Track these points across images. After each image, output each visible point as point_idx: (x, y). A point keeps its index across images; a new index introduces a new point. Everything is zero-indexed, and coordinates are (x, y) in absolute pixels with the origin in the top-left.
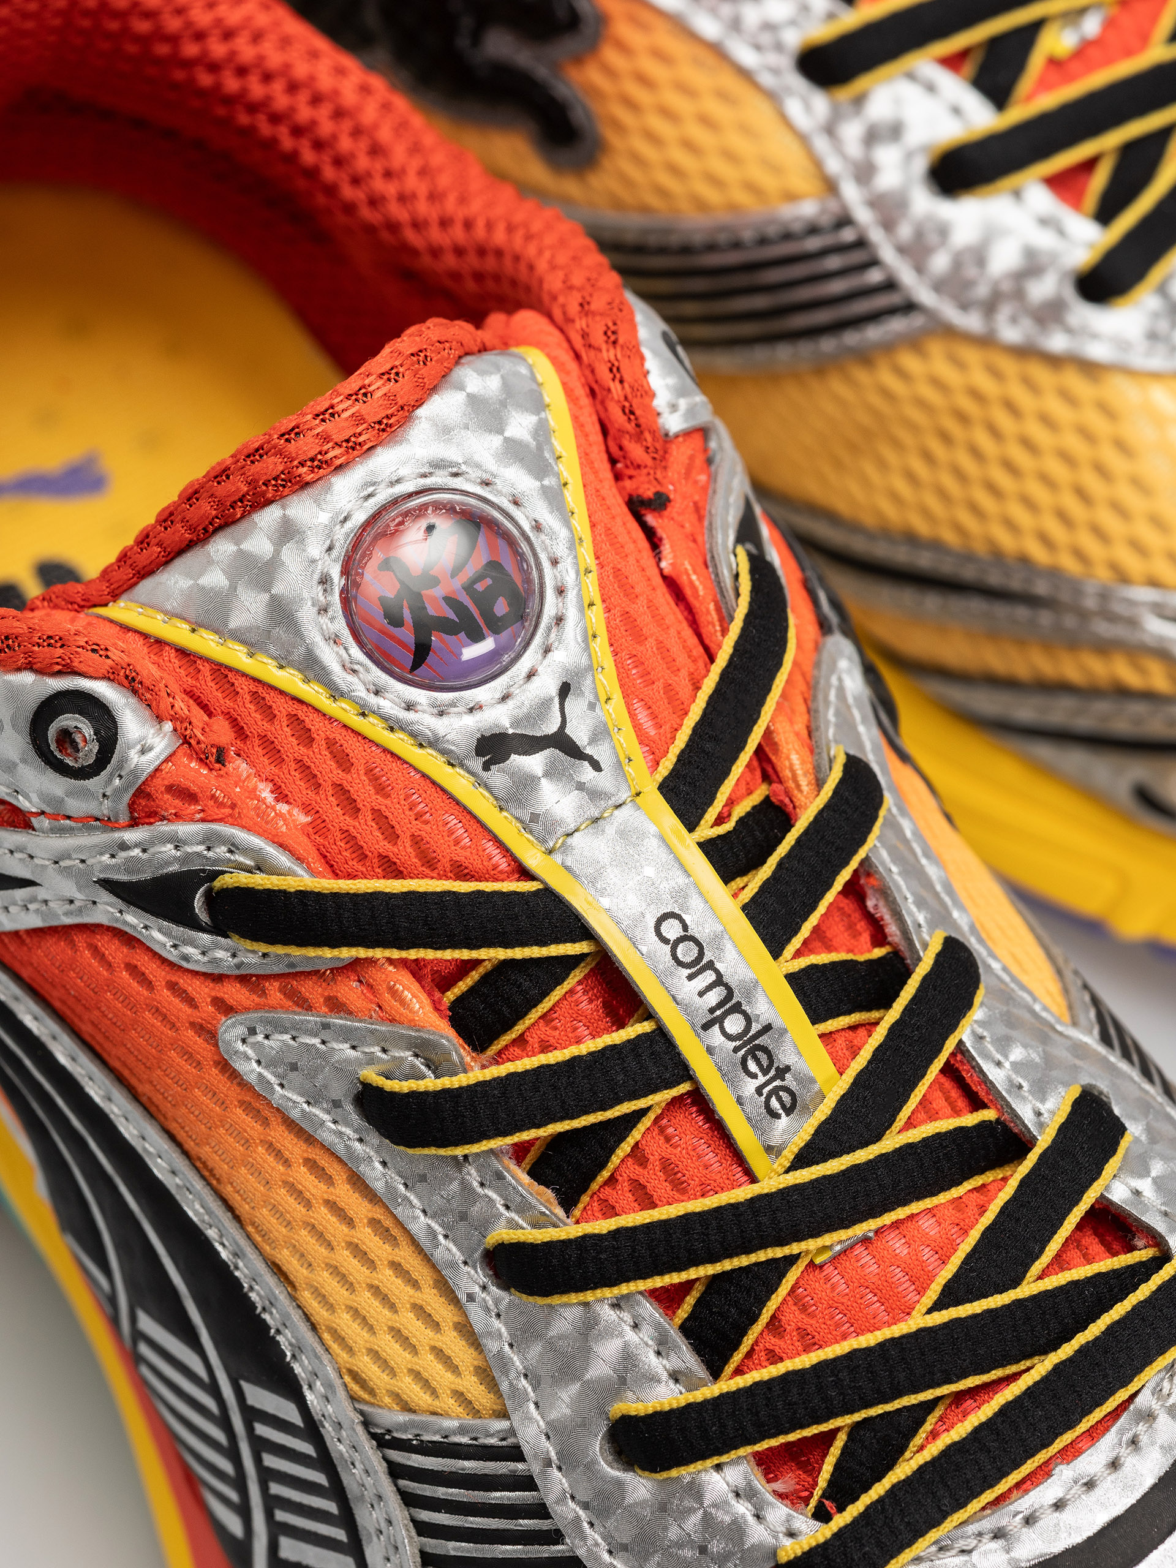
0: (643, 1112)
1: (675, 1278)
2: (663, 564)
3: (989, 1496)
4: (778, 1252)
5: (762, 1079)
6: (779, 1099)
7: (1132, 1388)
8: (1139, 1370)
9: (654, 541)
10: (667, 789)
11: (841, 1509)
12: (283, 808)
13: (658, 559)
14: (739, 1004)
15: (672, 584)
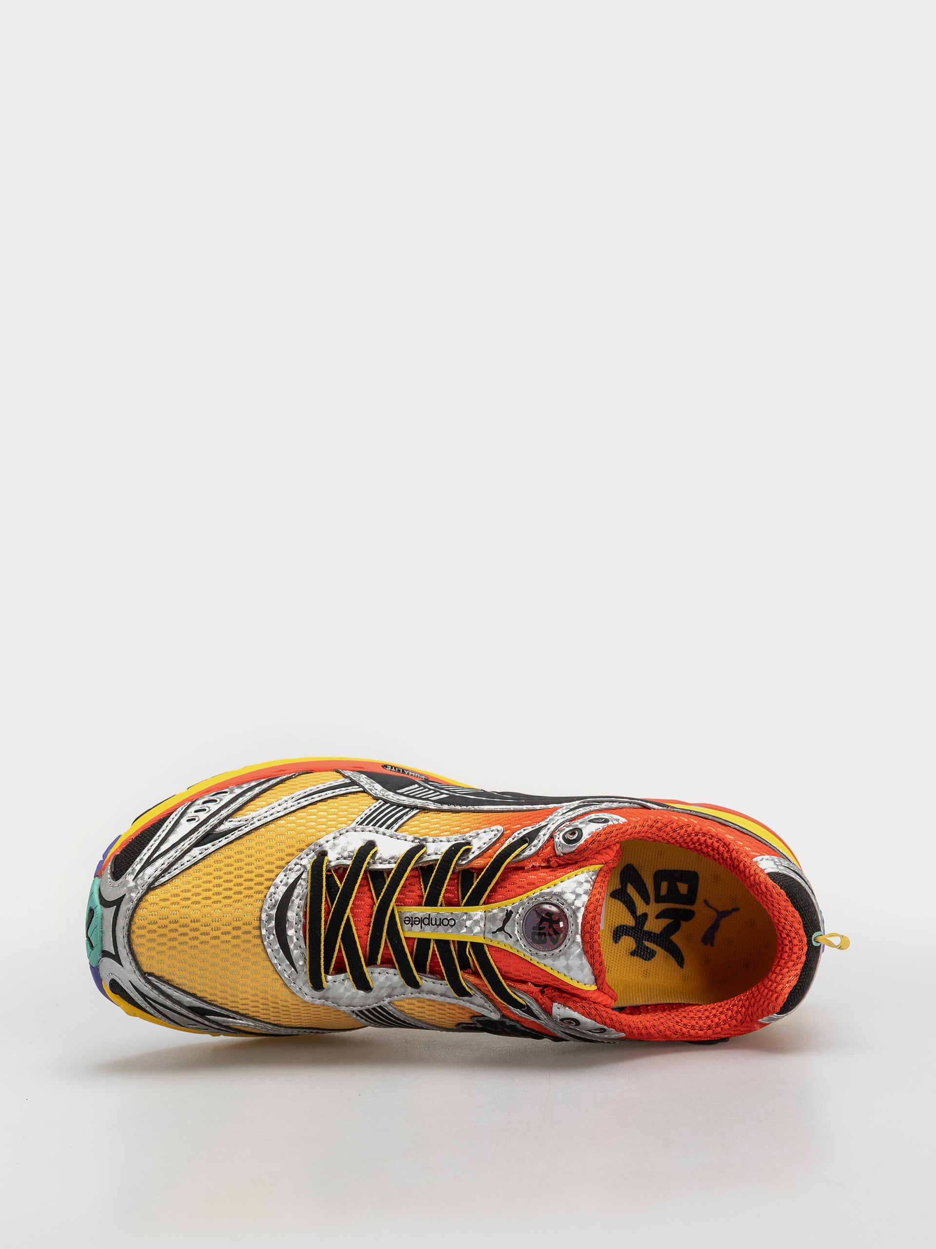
0: (425, 892)
1: (391, 875)
2: (530, 983)
3: (308, 904)
4: (380, 897)
5: (413, 920)
6: (408, 921)
7: (307, 947)
8: (310, 951)
9: (536, 985)
10: (482, 945)
11: (326, 875)
12: (530, 866)
13: (532, 983)
14: (429, 925)
15: (524, 982)
